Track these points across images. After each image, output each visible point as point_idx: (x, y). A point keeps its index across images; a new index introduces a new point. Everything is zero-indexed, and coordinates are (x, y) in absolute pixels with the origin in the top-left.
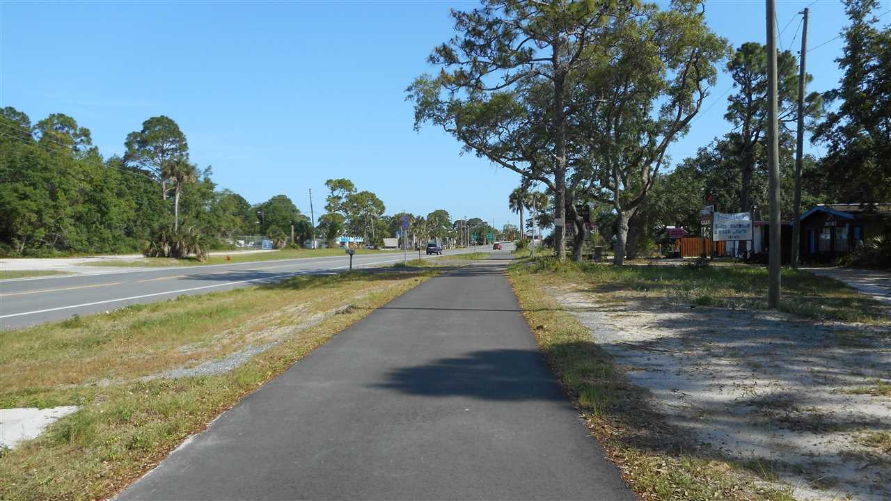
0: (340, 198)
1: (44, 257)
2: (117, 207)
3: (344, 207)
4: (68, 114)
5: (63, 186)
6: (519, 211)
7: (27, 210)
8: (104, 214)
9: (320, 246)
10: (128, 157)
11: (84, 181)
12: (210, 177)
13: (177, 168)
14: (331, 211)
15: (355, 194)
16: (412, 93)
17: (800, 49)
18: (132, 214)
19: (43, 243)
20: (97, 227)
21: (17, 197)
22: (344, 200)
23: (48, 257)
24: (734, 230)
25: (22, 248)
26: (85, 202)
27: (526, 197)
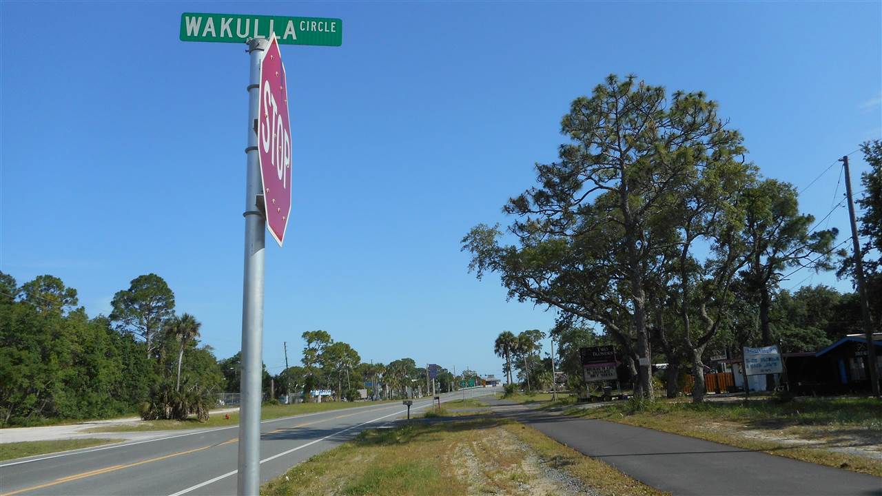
0: (315, 350)
1: (33, 426)
2: (106, 369)
3: (320, 359)
4: (56, 276)
5: (57, 349)
6: (505, 355)
7: (20, 375)
8: (92, 376)
9: (294, 401)
10: (114, 317)
11: (76, 342)
13: (183, 325)
14: (307, 364)
15: (331, 345)
16: (467, 243)
17: (846, 192)
18: (119, 375)
19: (31, 410)
20: (84, 391)
21: (11, 361)
22: (320, 352)
23: (36, 426)
24: (765, 364)
25: (8, 417)
26: (75, 364)
27: (512, 341)
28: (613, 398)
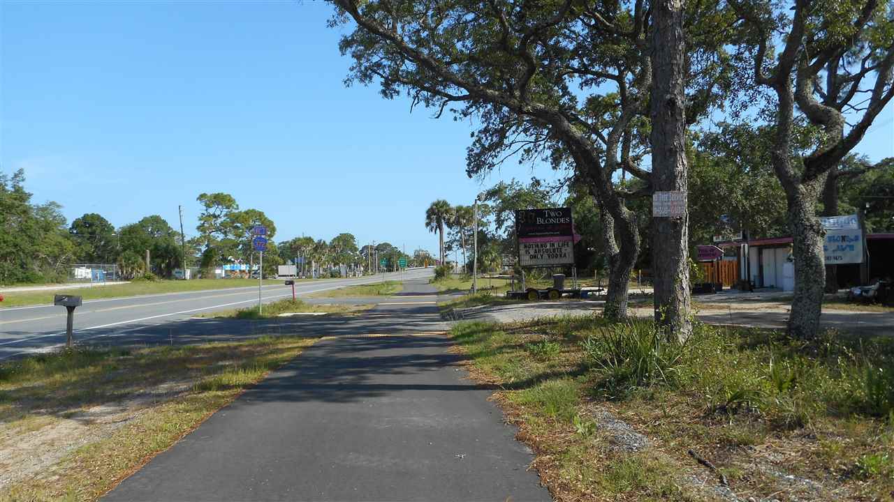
0: (217, 217)
3: (222, 228)
6: (438, 230)
9: (193, 276)
12: (21, 184)
14: (205, 232)
15: (237, 211)
22: (223, 220)
24: (834, 245)
27: (447, 212)
28: (564, 295)
